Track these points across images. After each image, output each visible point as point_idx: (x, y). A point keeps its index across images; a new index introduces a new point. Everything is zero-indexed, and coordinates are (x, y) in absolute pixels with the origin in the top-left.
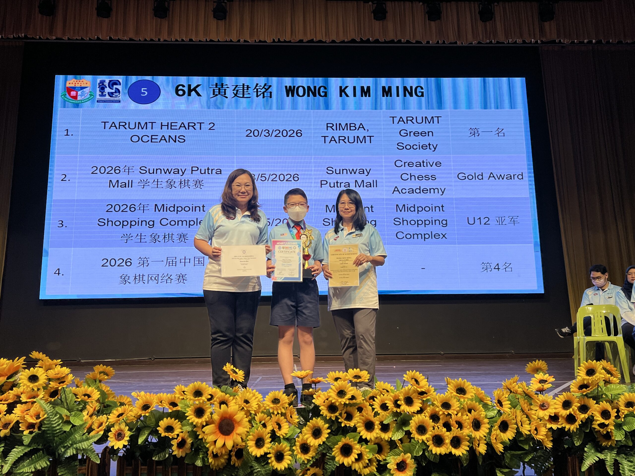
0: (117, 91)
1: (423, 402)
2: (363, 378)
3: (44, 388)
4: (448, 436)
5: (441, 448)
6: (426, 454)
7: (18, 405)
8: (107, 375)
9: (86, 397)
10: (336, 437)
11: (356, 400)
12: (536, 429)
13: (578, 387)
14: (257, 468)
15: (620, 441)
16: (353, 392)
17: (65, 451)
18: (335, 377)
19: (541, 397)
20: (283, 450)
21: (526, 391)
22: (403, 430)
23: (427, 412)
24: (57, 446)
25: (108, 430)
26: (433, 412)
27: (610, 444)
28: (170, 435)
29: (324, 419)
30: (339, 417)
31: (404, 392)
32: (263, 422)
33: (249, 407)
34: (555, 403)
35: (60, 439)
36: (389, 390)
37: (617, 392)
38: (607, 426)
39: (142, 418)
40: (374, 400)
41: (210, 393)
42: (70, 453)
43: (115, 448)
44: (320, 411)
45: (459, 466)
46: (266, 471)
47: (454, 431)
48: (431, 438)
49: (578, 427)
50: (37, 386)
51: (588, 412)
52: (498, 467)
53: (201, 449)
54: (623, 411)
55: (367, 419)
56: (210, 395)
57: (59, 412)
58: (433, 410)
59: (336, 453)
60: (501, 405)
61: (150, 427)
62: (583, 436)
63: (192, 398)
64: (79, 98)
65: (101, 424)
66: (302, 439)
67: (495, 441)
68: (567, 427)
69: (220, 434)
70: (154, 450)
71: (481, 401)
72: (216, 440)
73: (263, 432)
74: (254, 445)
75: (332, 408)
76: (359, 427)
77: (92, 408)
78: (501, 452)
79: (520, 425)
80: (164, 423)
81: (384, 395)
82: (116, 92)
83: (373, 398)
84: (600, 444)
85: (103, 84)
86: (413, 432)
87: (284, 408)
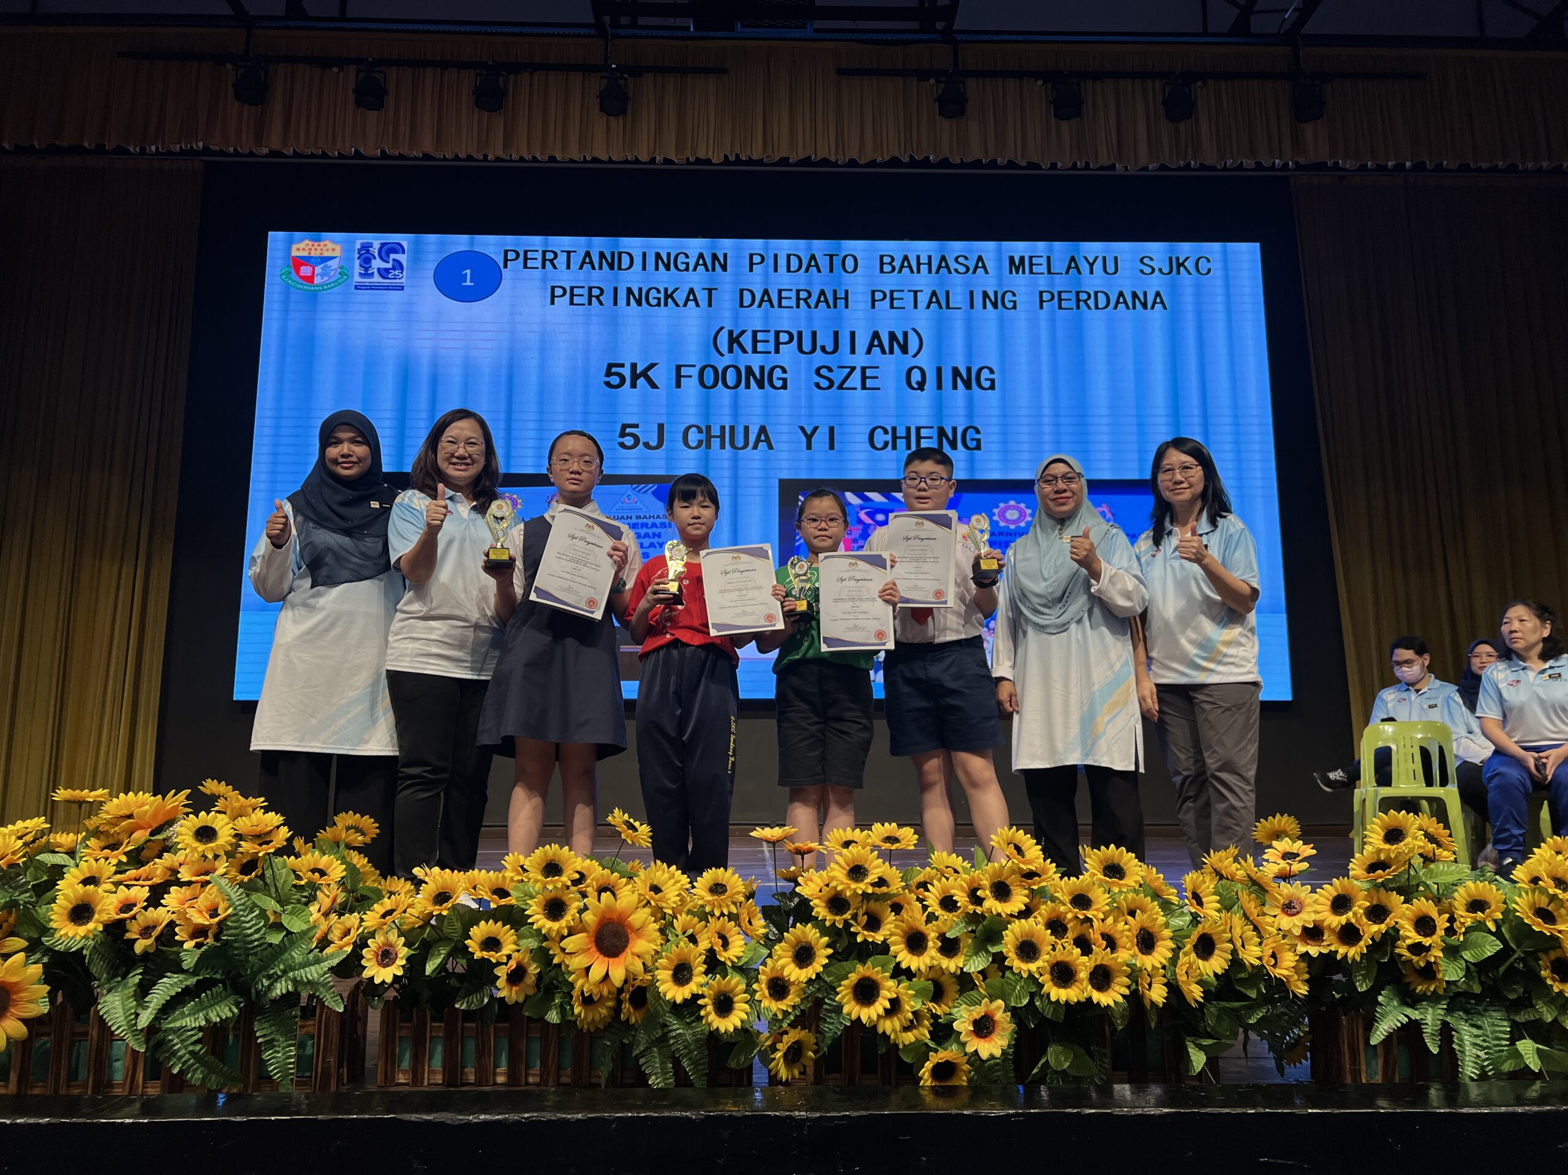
0: (397, 265)
1: (1032, 894)
2: (903, 842)
3: (230, 855)
4: (1084, 965)
5: (1069, 990)
6: (1038, 1004)
7: (173, 889)
8: (363, 834)
9: (317, 874)
10: (844, 963)
11: (888, 886)
12: (1274, 956)
13: (1366, 866)
14: (676, 1027)
15: (1455, 983)
16: (882, 869)
17: (271, 984)
18: (845, 839)
19: (1286, 889)
20: (732, 991)
21: (1253, 875)
22: (987, 951)
23: (1040, 914)
24: (255, 974)
25: (361, 944)
26: (1054, 915)
27: (1432, 989)
28: (493, 956)
29: (819, 924)
30: (852, 922)
31: (991, 872)
32: (690, 931)
33: (660, 900)
34: (1316, 902)
35: (260, 960)
36: (960, 869)
37: (1451, 879)
38: (1428, 949)
39: (433, 922)
40: (928, 890)
41: (579, 869)
42: (280, 988)
43: (377, 981)
44: (812, 909)
45: (1107, 1033)
46: (694, 1034)
47: (1097, 953)
48: (1048, 968)
49: (1365, 951)
50: (212, 849)
51: (1388, 920)
52: (1191, 1036)
53: (557, 988)
54: (1462, 920)
55: (911, 928)
56: (577, 872)
57: (259, 904)
58: (1054, 909)
59: (844, 997)
60: (1200, 903)
61: (451, 939)
62: (1375, 970)
63: (540, 877)
64: (317, 280)
65: (347, 932)
66: (773, 969)
67: (1185, 978)
68: (1342, 950)
69: (597, 954)
70: (459, 989)
71: (1156, 895)
72: (590, 967)
73: (690, 952)
74: (669, 978)
75: (837, 903)
76: (895, 944)
77: (328, 897)
78: (1197, 1001)
79: (1239, 944)
80: (480, 931)
81: (947, 879)
82: (394, 268)
83: (924, 885)
84: (1412, 987)
85: (368, 252)
86: (1010, 954)
87: (734, 903)
